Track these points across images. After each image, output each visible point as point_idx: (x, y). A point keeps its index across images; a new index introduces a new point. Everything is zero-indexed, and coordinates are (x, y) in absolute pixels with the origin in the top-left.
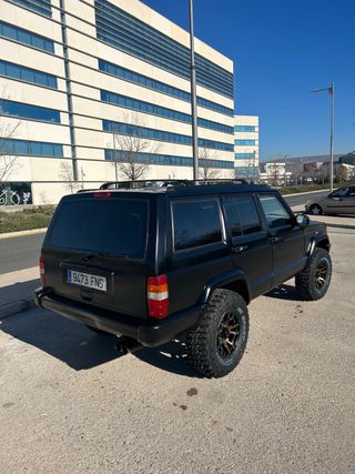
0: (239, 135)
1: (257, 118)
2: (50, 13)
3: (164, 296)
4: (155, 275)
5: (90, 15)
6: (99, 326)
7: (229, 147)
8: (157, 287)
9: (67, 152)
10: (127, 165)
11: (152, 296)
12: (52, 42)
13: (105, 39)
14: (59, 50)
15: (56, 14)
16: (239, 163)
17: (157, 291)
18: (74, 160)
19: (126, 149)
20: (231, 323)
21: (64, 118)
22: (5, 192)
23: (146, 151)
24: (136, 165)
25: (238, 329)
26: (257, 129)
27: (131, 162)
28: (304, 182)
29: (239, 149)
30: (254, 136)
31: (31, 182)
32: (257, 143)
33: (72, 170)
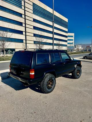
0: (69, 38)
1: (74, 34)
2: (22, 7)
3: (33, 74)
4: (32, 69)
5: (31, 8)
6: (20, 80)
7: (66, 41)
8: (32, 72)
9: (24, 41)
10: (38, 45)
11: (31, 74)
12: (22, 14)
13: (35, 14)
14: (23, 16)
15: (23, 8)
16: (68, 45)
17: (32, 73)
18: (26, 43)
19: (38, 41)
20: (51, 82)
21: (24, 33)
22: (9, 51)
23: (43, 42)
24: (41, 45)
25: (53, 83)
26: (74, 37)
27: (39, 44)
28: (86, 51)
29: (68, 42)
30: (73, 38)
31: (15, 49)
32: (74, 40)
33: (25, 46)
